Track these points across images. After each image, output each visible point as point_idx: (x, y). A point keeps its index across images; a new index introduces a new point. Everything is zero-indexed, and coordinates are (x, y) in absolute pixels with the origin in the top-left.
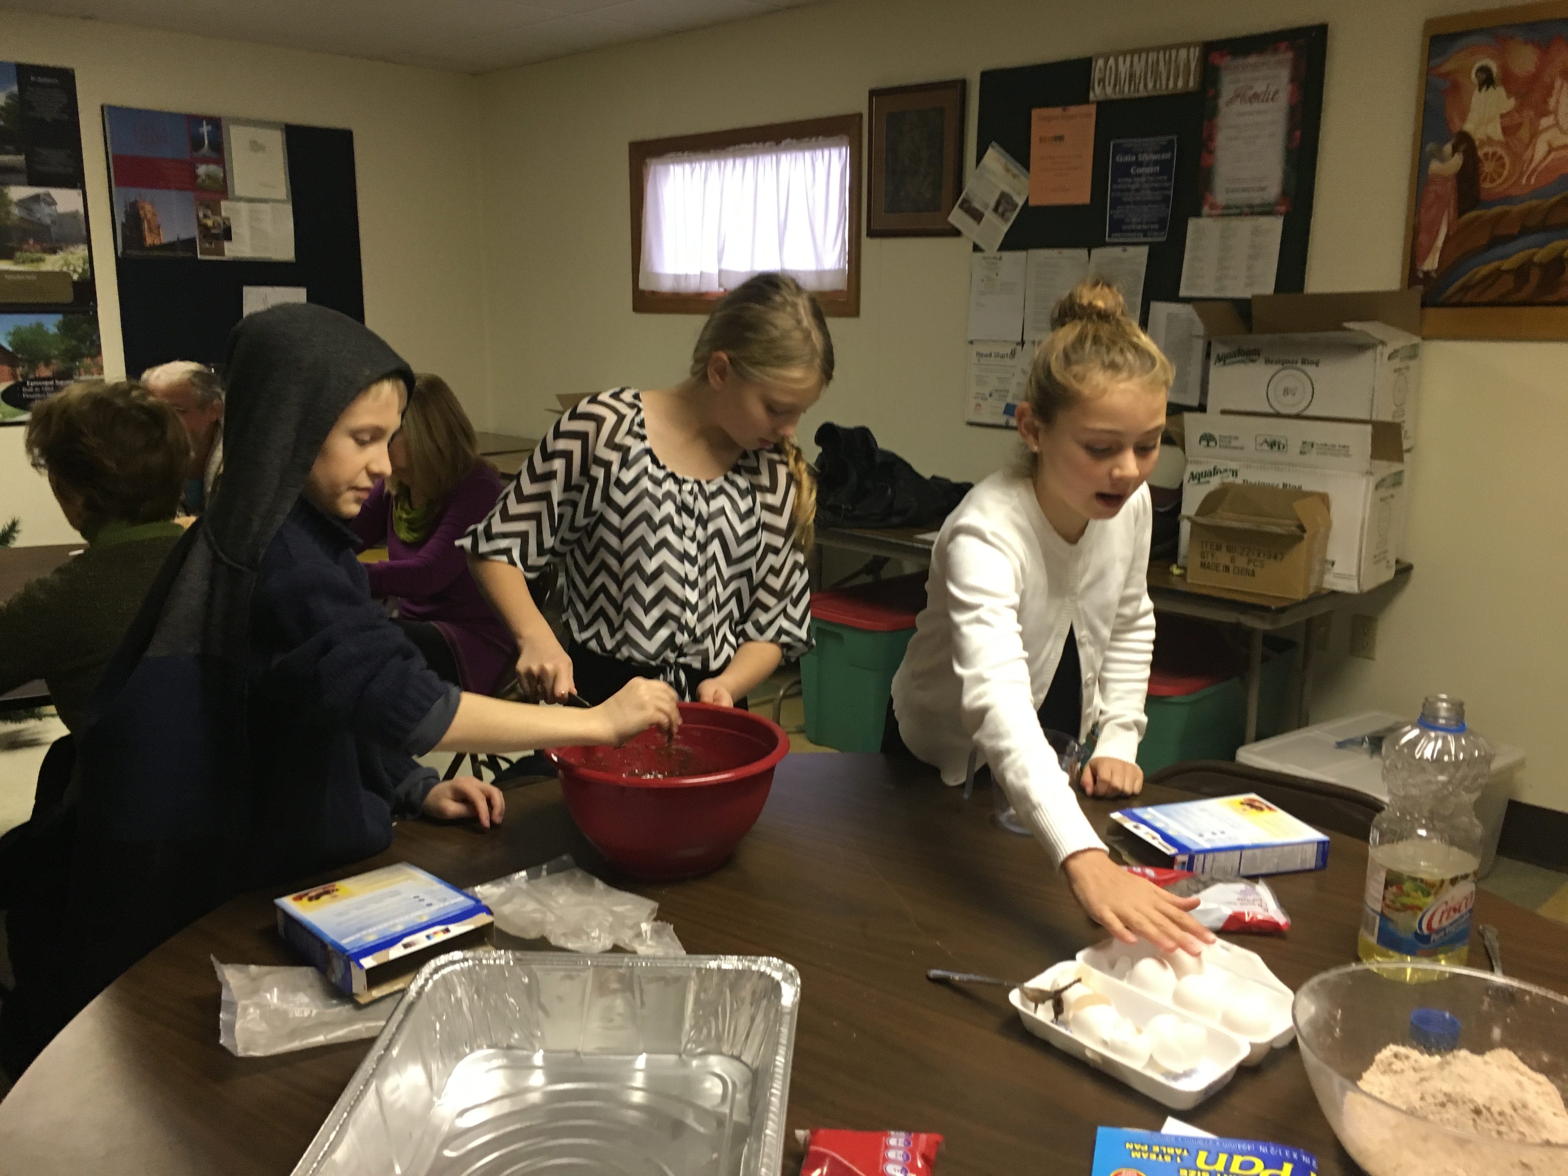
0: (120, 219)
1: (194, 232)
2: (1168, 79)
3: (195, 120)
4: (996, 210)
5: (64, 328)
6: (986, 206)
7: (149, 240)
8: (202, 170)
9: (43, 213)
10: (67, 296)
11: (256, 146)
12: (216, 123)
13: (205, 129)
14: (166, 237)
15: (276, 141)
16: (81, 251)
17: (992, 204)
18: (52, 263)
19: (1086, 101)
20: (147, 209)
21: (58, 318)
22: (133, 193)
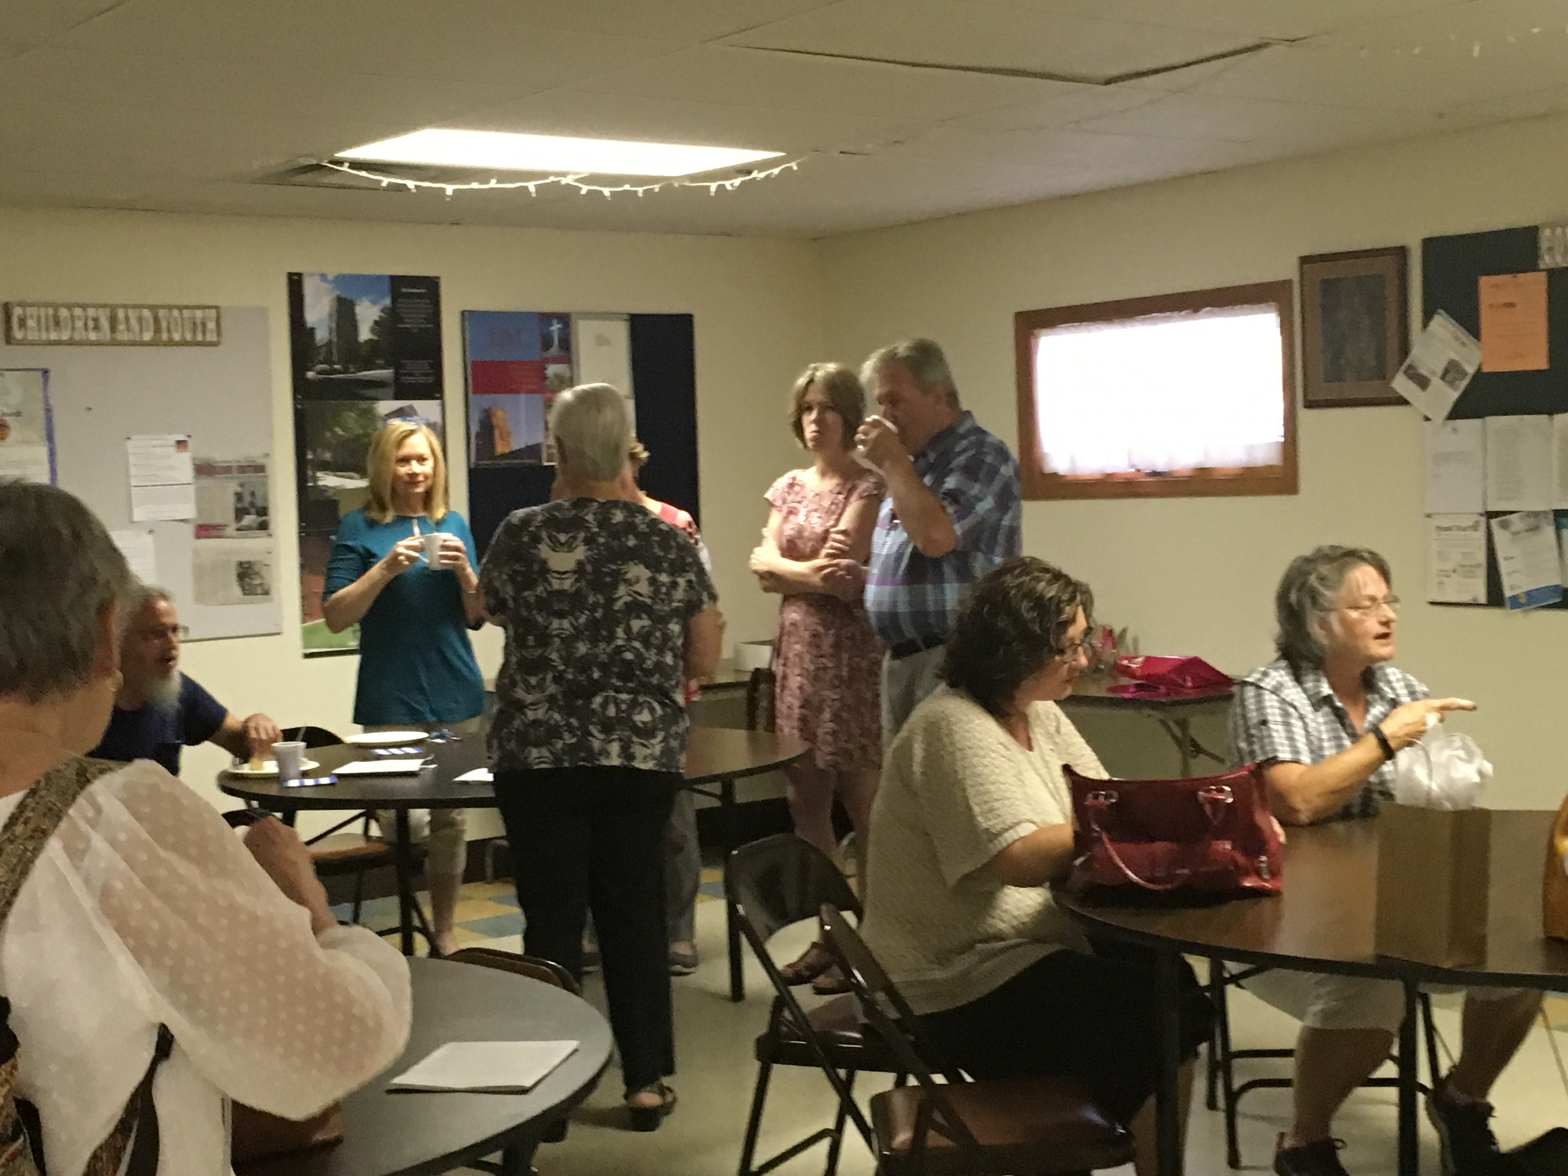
0: (475, 428)
1: (541, 437)
3: (546, 318)
4: (1443, 377)
6: (1434, 373)
7: (500, 448)
8: (552, 369)
11: (602, 341)
12: (565, 319)
13: (556, 327)
14: (517, 443)
15: (620, 333)
17: (1440, 370)
19: (1535, 268)
20: (499, 417)
22: (485, 400)
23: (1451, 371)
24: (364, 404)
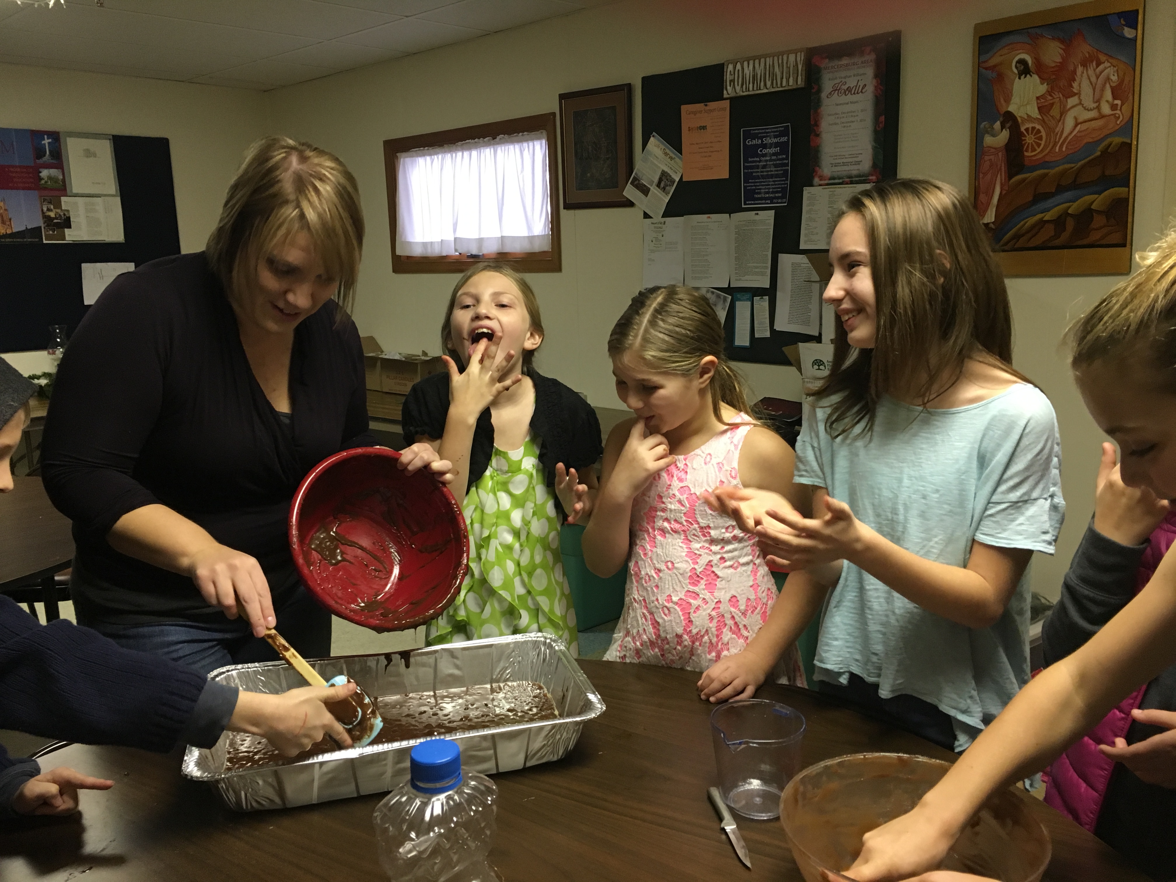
1: (39, 222)
2: (782, 78)
3: (37, 135)
4: (658, 185)
6: (651, 183)
8: (45, 173)
11: (89, 154)
12: (55, 136)
13: (46, 141)
15: (104, 149)
17: (656, 180)
19: (721, 98)
23: (664, 180)
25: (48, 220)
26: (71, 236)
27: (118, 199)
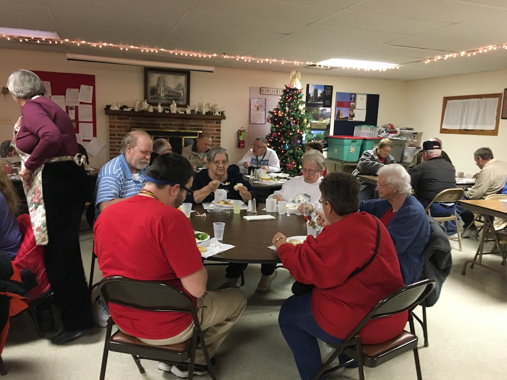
0: (336, 113)
1: (348, 116)
3: (351, 94)
5: (325, 133)
7: (341, 117)
8: (351, 104)
9: (324, 112)
10: (325, 128)
11: (361, 99)
12: (355, 94)
13: (353, 96)
14: (343, 117)
15: (365, 98)
16: (329, 119)
18: (324, 121)
20: (341, 112)
21: (324, 131)
22: (339, 108)
24: (317, 108)
25: (350, 115)
26: (354, 119)
27: (366, 110)
